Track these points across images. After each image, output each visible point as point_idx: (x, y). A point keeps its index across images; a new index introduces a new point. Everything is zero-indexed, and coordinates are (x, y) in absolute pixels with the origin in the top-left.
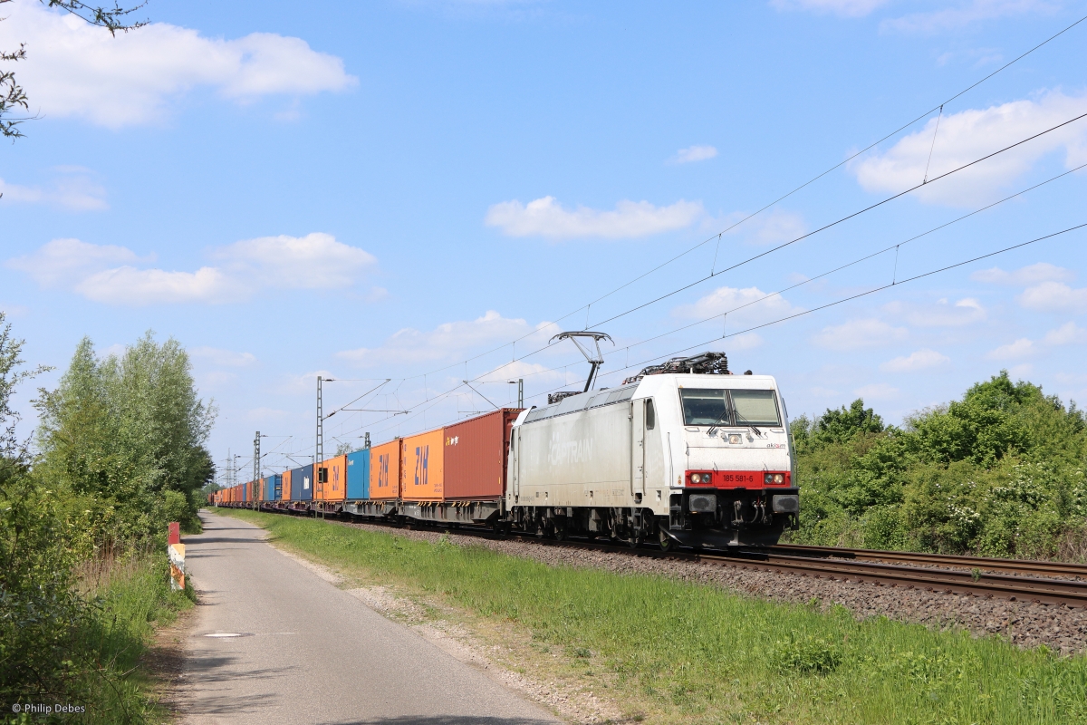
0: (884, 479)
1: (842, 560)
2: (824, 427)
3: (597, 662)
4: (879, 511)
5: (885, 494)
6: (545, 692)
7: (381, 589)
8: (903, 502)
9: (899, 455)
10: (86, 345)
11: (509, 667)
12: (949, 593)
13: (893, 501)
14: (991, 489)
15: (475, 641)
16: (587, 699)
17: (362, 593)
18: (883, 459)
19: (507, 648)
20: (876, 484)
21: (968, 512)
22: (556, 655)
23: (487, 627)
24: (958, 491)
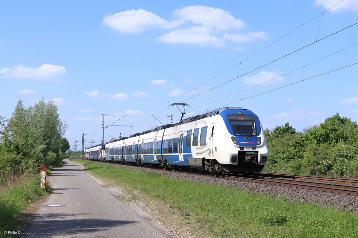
0: (297, 150)
1: (283, 178)
2: (276, 132)
3: (193, 218)
4: (295, 161)
5: (297, 155)
6: (172, 231)
7: (118, 188)
8: (304, 158)
9: (302, 142)
10: (20, 102)
11: (159, 220)
12: (324, 191)
13: (300, 157)
14: (335, 154)
15: (148, 209)
16: (187, 234)
17: (111, 189)
18: (297, 143)
19: (159, 212)
20: (294, 152)
21: (327, 161)
22: (178, 215)
23: (154, 203)
24: (324, 154)
